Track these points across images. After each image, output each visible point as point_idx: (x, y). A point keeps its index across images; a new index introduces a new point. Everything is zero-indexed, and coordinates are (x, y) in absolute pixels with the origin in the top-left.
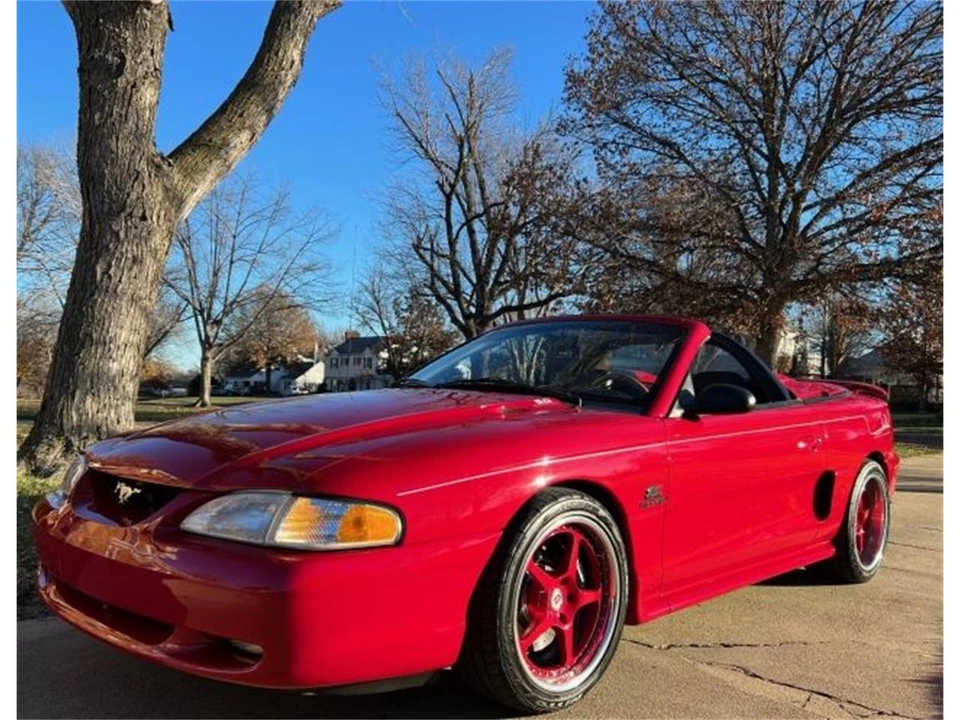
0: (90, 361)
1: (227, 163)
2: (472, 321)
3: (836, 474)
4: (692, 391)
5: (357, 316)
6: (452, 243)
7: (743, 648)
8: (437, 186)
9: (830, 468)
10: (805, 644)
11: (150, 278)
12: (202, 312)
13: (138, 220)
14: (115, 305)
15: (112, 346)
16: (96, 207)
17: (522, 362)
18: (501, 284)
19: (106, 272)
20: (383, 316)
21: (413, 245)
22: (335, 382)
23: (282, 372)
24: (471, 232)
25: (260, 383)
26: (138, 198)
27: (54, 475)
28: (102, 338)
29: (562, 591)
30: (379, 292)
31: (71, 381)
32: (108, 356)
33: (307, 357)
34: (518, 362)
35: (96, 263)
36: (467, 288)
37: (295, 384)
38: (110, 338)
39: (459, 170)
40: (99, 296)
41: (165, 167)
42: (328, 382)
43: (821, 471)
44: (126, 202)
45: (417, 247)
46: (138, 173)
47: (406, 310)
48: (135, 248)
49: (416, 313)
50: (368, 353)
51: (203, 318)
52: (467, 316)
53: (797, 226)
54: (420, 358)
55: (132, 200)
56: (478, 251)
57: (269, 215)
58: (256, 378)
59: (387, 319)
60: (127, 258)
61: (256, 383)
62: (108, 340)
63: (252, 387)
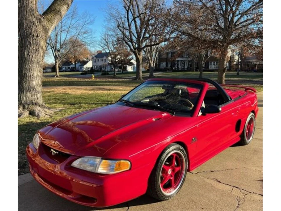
0: (27, 82)
1: (61, 16)
2: (137, 50)
3: (242, 120)
4: (204, 107)
5: (101, 47)
6: (129, 26)
7: (216, 172)
8: (124, 8)
9: (240, 119)
10: (232, 169)
11: (42, 55)
12: (54, 48)
13: (36, 37)
14: (32, 64)
15: (33, 77)
16: (22, 34)
17: (151, 61)
18: (145, 38)
19: (28, 54)
20: (109, 47)
21: (117, 26)
22: (96, 67)
23: (79, 64)
24: (135, 22)
25: (73, 67)
26: (35, 30)
27: (21, 116)
28: (29, 74)
29: (171, 169)
30: (107, 40)
31: (22, 88)
32: (32, 80)
33: (87, 59)
34: (150, 61)
35: (25, 51)
36: (134, 39)
37: (84, 67)
38: (32, 74)
39: (131, 2)
40: (27, 62)
41: (42, 19)
42: (93, 67)
43: (238, 120)
44: (31, 32)
45: (118, 27)
46: (34, 22)
47: (116, 45)
48: (36, 46)
49: (119, 45)
50: (105, 58)
51: (54, 49)
52: (135, 49)
53: (233, 22)
54: (121, 59)
55: (33, 31)
56: (137, 28)
57: (71, 16)
58: (71, 66)
59: (110, 48)
60: (34, 49)
61: (72, 67)
62: (31, 75)
63: (71, 69)
